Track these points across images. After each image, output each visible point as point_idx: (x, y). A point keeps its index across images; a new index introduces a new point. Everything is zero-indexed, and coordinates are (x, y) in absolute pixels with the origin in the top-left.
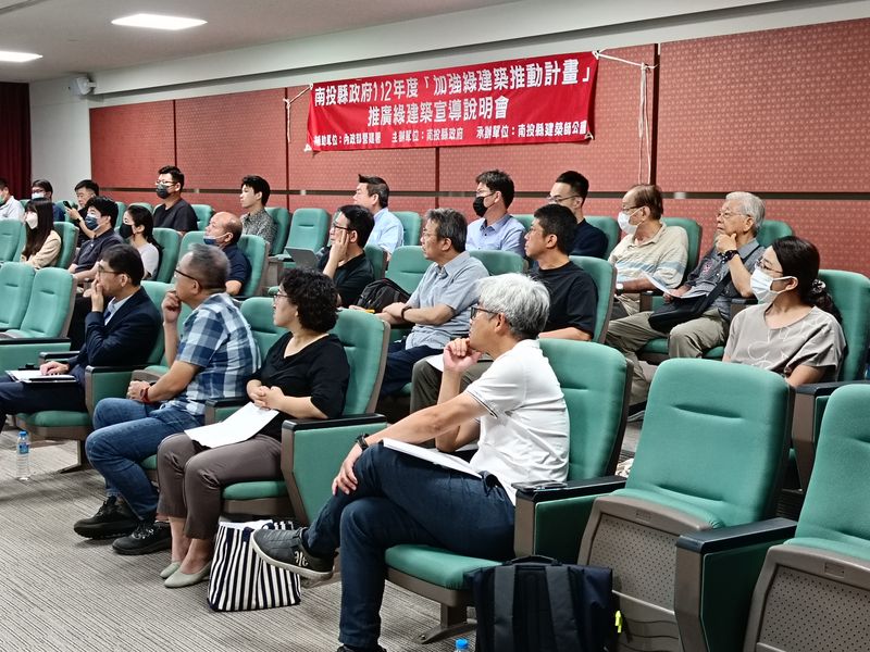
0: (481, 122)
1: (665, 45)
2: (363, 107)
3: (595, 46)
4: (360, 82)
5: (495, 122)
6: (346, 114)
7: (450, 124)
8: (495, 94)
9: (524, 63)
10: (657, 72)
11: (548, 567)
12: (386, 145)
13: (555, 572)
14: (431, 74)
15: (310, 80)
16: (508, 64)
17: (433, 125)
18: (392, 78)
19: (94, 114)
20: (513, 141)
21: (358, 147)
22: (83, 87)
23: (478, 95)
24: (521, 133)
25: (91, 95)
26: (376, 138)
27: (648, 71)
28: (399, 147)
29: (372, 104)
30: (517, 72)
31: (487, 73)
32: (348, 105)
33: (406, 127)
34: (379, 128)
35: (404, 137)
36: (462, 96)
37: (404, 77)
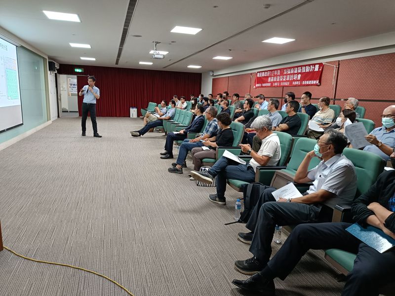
0: (294, 80)
1: (341, 60)
2: (267, 77)
3: (323, 61)
4: (267, 71)
5: (297, 80)
6: (264, 79)
7: (286, 81)
8: (298, 74)
9: (305, 66)
10: (339, 67)
11: (261, 185)
12: (271, 86)
13: (262, 187)
14: (283, 69)
15: (256, 71)
16: (301, 66)
17: (283, 81)
18: (274, 70)
19: (214, 80)
20: (301, 85)
21: (265, 87)
22: (211, 74)
23: (294, 74)
24: (303, 83)
25: (213, 75)
26: (269, 84)
27: (336, 67)
28: (274, 87)
29: (269, 76)
30: (304, 68)
31: (296, 68)
32: (264, 77)
33: (276, 82)
34: (270, 82)
35: (276, 84)
36: (290, 74)
37: (277, 70)
